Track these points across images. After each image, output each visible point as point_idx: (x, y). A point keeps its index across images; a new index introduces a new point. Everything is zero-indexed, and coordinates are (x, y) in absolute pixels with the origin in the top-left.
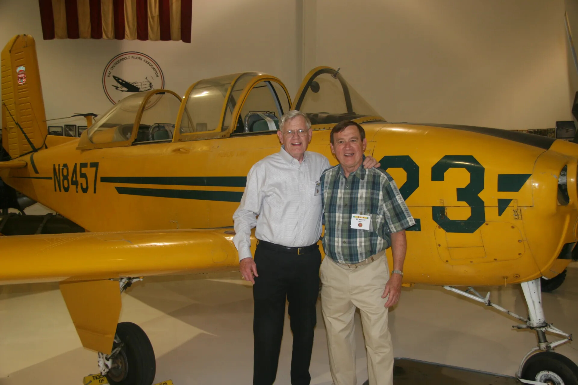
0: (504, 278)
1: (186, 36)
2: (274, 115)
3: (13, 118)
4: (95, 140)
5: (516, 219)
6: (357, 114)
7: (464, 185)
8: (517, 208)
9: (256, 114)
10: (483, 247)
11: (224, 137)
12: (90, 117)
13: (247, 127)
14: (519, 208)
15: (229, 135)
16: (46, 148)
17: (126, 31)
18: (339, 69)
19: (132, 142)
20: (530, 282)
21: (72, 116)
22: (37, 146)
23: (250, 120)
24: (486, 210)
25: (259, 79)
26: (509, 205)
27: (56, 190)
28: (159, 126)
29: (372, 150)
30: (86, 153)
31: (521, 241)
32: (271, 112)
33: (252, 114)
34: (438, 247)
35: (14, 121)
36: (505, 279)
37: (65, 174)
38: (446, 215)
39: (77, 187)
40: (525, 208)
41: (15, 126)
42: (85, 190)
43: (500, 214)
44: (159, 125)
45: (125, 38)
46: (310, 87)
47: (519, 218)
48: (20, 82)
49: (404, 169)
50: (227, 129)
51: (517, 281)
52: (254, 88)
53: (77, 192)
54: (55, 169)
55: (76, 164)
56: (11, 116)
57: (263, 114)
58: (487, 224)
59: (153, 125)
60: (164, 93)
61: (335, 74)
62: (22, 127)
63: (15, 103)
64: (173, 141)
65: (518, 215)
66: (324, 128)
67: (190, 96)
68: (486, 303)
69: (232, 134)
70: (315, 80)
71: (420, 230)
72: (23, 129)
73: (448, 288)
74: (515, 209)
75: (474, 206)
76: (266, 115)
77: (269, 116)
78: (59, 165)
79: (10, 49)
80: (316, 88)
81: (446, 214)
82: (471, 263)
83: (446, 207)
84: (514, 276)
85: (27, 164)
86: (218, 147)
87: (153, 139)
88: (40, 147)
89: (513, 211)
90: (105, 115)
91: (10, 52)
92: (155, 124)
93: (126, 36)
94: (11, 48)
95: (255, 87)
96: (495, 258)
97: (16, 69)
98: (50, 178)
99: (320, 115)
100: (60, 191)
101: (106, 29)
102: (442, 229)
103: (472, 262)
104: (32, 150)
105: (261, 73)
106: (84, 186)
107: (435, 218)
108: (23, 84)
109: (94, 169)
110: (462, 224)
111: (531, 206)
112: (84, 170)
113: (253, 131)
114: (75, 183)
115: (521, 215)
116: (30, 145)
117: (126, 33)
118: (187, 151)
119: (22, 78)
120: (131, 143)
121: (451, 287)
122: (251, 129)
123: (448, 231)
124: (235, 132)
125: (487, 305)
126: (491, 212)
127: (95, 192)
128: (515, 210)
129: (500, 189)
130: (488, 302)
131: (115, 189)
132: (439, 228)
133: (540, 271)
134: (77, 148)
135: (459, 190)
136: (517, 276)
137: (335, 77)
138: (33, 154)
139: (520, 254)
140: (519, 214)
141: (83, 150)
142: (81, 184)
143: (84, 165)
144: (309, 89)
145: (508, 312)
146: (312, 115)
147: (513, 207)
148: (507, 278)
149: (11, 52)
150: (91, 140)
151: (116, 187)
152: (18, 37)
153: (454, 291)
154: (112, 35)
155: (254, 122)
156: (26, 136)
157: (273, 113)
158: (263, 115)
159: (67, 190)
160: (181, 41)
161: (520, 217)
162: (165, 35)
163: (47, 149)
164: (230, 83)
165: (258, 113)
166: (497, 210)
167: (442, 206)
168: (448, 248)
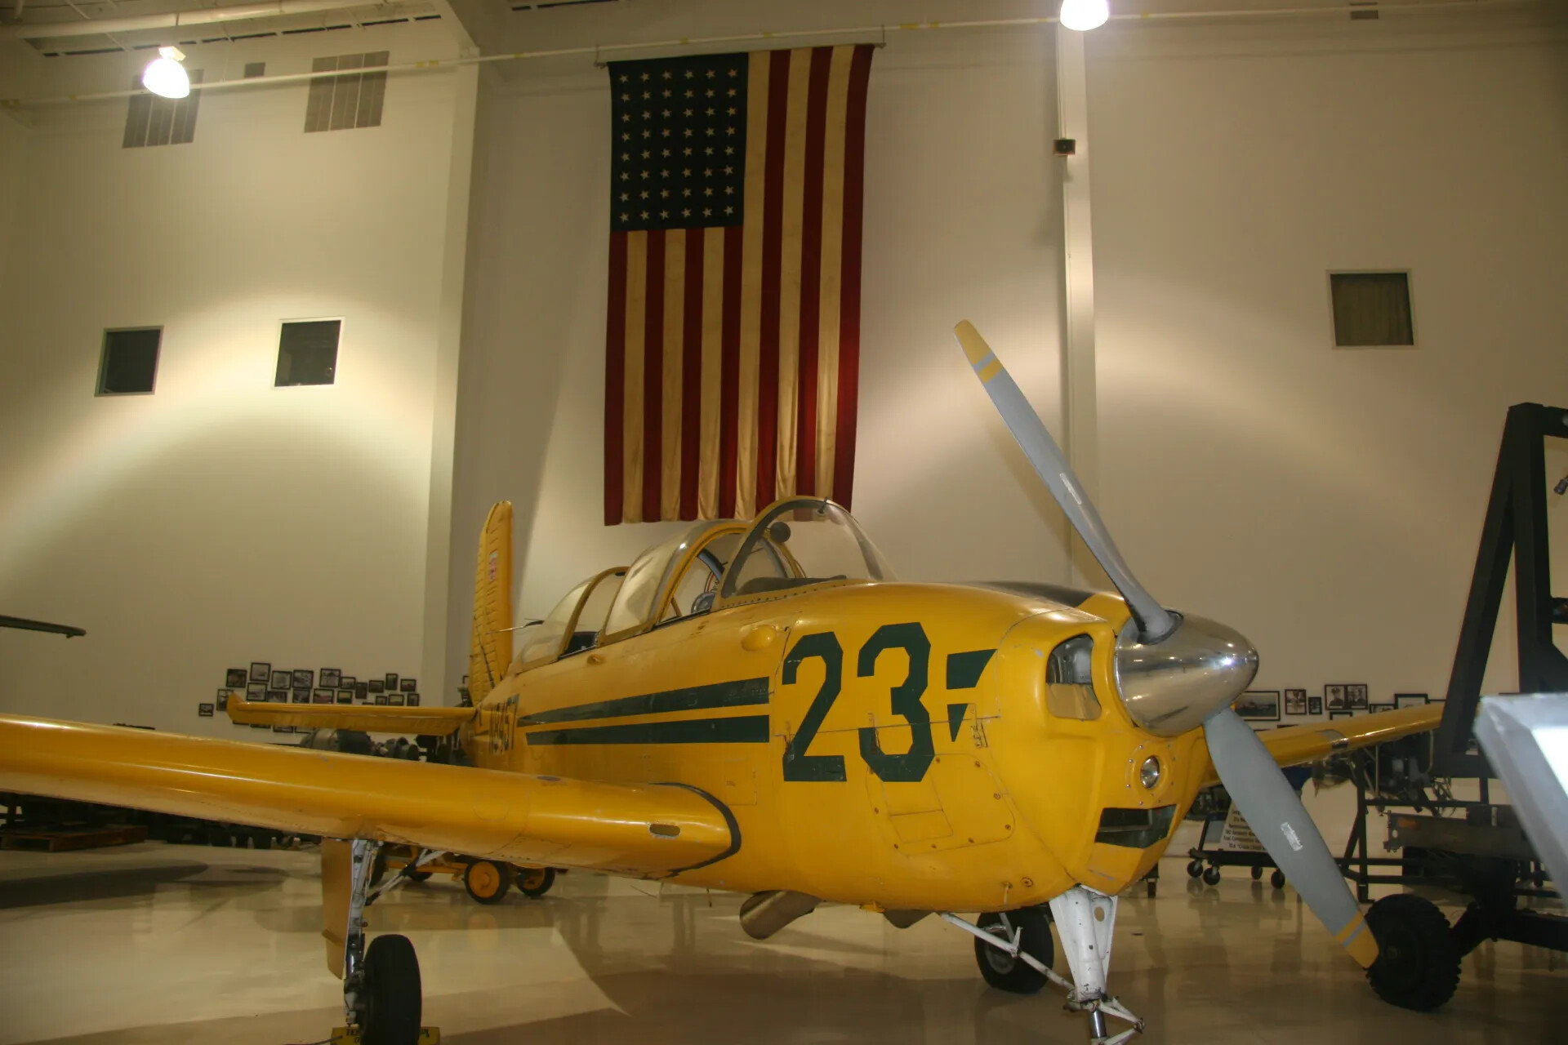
0: (1004, 885)
5: (979, 745)
7: (899, 683)
8: (977, 722)
10: (943, 811)
11: (645, 631)
14: (979, 722)
19: (559, 655)
21: (527, 625)
24: (932, 727)
26: (964, 717)
29: (791, 628)
31: (999, 796)
34: (875, 814)
36: (1007, 888)
38: (878, 745)
40: (988, 721)
43: (953, 739)
47: (982, 744)
48: (491, 578)
49: (822, 657)
51: (1037, 897)
58: (938, 760)
65: (979, 736)
68: (1013, 951)
69: (656, 625)
71: (845, 779)
74: (974, 724)
75: (915, 724)
80: (780, 535)
81: (877, 743)
82: (935, 849)
83: (878, 729)
84: (1022, 883)
86: (633, 648)
89: (972, 729)
91: (487, 530)
96: (972, 838)
97: (489, 557)
102: (875, 775)
103: (934, 847)
107: (864, 754)
109: (514, 708)
110: (902, 763)
111: (996, 717)
115: (984, 737)
117: (736, 509)
118: (601, 661)
119: (493, 571)
120: (556, 658)
123: (885, 778)
125: (1014, 956)
126: (939, 732)
128: (974, 727)
129: (950, 684)
130: (1017, 950)
131: (525, 737)
132: (872, 773)
133: (1065, 869)
135: (894, 693)
136: (1028, 883)
139: (1008, 827)
140: (982, 734)
145: (1047, 970)
147: (970, 719)
151: (528, 734)
154: (715, 513)
161: (983, 740)
166: (947, 726)
167: (871, 726)
168: (891, 815)
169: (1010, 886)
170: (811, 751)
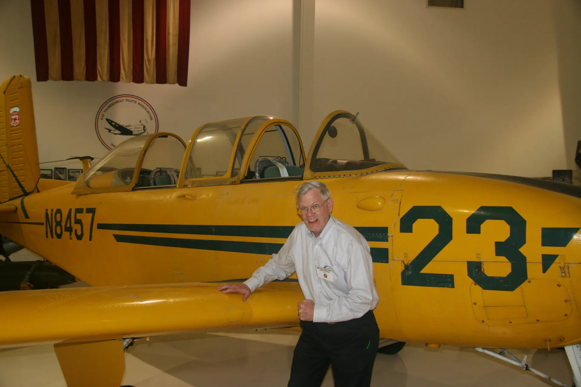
0: (546, 341)
1: (182, 80)
2: (286, 161)
3: (4, 161)
4: (92, 184)
5: (563, 276)
6: (377, 160)
7: (503, 239)
8: (564, 265)
9: (267, 159)
10: (525, 306)
11: (233, 183)
12: (86, 160)
13: (258, 173)
14: (566, 265)
15: (239, 181)
16: (38, 192)
17: (121, 74)
18: (358, 113)
19: (132, 187)
20: (575, 346)
21: (68, 159)
22: (28, 190)
23: (260, 165)
24: (529, 266)
25: (271, 123)
26: (555, 262)
27: (47, 237)
28: (161, 171)
29: (400, 200)
30: (81, 198)
31: (568, 301)
32: (282, 157)
33: (263, 159)
34: (474, 305)
35: (5, 163)
37: (58, 219)
38: (483, 271)
39: (71, 234)
40: (574, 265)
41: (5, 168)
42: (79, 237)
43: (544, 271)
44: (161, 169)
45: (120, 80)
46: (327, 132)
47: (566, 276)
48: (13, 124)
49: (435, 220)
50: (238, 175)
51: (560, 345)
52: (266, 132)
53: (71, 239)
54: (47, 214)
55: (70, 210)
56: (2, 158)
57: (274, 159)
58: (529, 282)
59: (155, 170)
60: (166, 136)
61: (353, 119)
62: (13, 170)
63: (7, 145)
64: (177, 187)
65: (565, 272)
66: (344, 175)
67: (196, 140)
68: (523, 367)
69: (243, 180)
70: (333, 125)
71: (453, 287)
72: (14, 172)
73: (480, 350)
74: (562, 265)
75: (514, 262)
76: (277, 161)
77: (280, 162)
78: (52, 210)
79: (4, 90)
80: (333, 133)
81: (482, 269)
82: (511, 324)
83: (483, 263)
84: (558, 339)
85: (17, 208)
86: (228, 193)
87: (155, 185)
88: (31, 190)
89: (559, 268)
90: (104, 158)
91: (4, 93)
92: (157, 168)
93: (121, 78)
94: (6, 89)
95: (268, 130)
96: (538, 319)
97: (10, 110)
98: (42, 224)
99: (339, 161)
100: (52, 237)
101: (101, 72)
102: (478, 286)
103: (511, 322)
104: (23, 194)
105: (271, 117)
106: (79, 233)
107: (470, 274)
108: (17, 126)
109: (90, 215)
110: (501, 281)
111: (580, 263)
112: (79, 216)
113: (264, 178)
114: (69, 229)
115: (569, 273)
116: (20, 189)
118: (194, 198)
119: (15, 119)
120: (131, 189)
121: (484, 348)
122: (262, 175)
123: (484, 288)
124: (246, 178)
125: (524, 369)
126: (534, 269)
127: (90, 239)
128: (561, 267)
129: (544, 244)
130: (525, 366)
131: (113, 237)
132: (475, 285)
134: (73, 193)
135: (498, 245)
136: (561, 340)
137: (353, 122)
138: (24, 198)
139: (566, 315)
140: (567, 271)
141: (79, 195)
142: (76, 231)
143: (79, 211)
144: (327, 135)
145: (550, 378)
146: (331, 161)
147: (560, 263)
148: (549, 341)
149: (6, 93)
150: (87, 184)
151: (114, 235)
152: (14, 77)
153: (486, 353)
154: (107, 77)
155: (265, 168)
156: (17, 180)
157: (284, 159)
158: (274, 161)
159: (59, 236)
160: (177, 85)
161: (567, 274)
162: (161, 78)
163: (39, 194)
164: (240, 127)
165: (269, 158)
166: (540, 266)
167: (478, 260)
168: (485, 307)
169: (550, 340)
170: (424, 271)
